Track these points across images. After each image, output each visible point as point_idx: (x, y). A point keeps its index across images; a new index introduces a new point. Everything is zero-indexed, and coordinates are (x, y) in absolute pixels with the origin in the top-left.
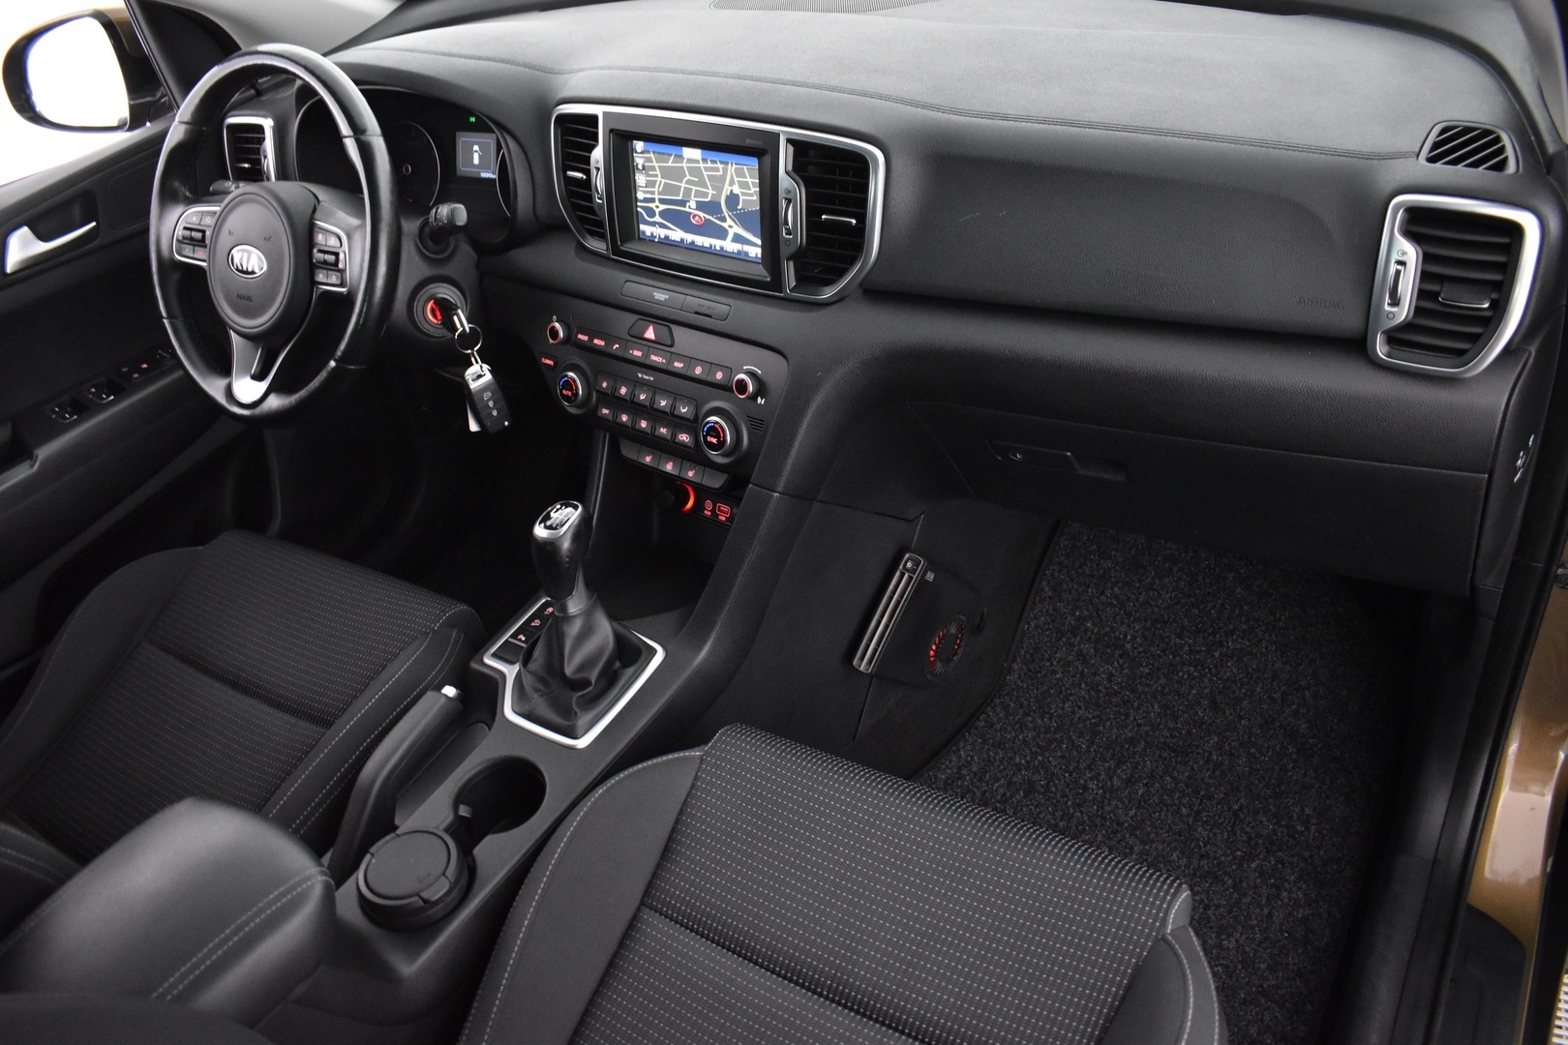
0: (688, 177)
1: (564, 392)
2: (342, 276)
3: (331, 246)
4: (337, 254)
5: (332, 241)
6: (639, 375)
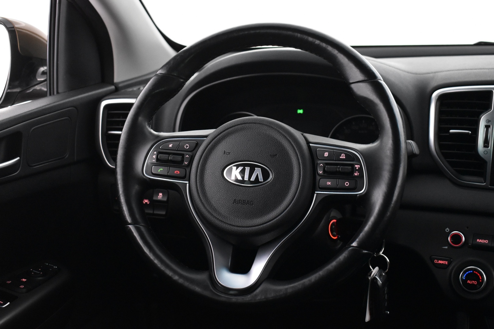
1: (469, 282)
2: (356, 181)
3: (342, 160)
4: (353, 166)
5: (343, 156)
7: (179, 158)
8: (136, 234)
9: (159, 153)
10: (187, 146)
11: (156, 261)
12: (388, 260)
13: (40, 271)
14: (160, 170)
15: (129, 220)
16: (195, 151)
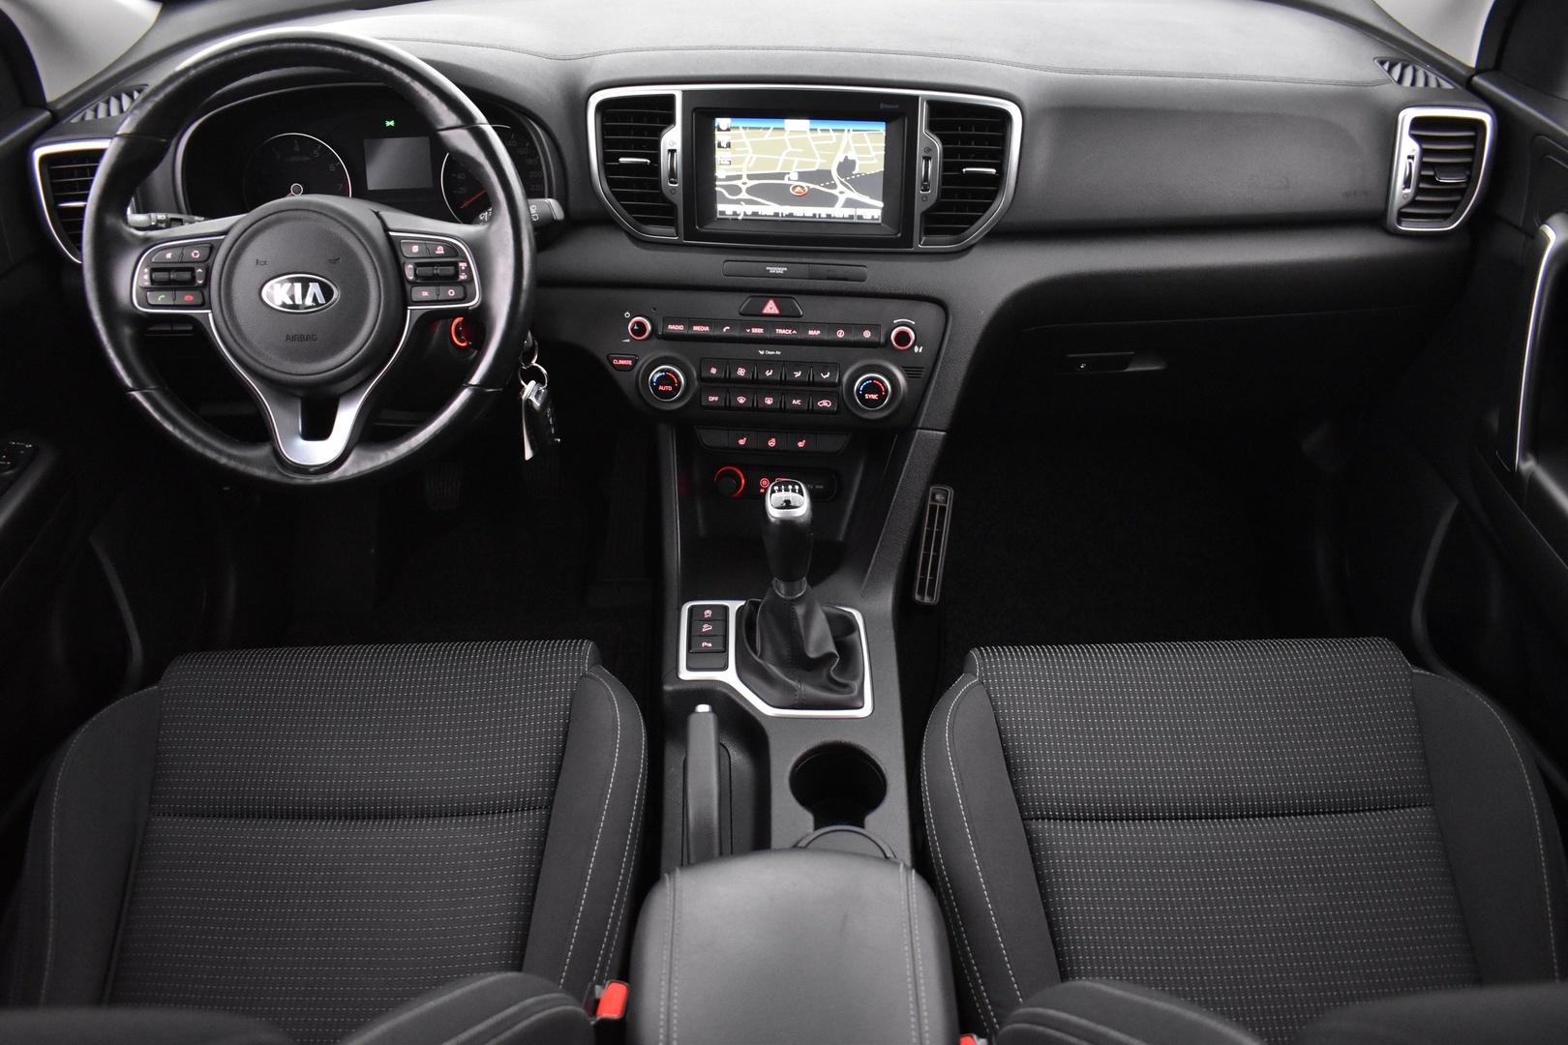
0: (790, 149)
1: (661, 388)
2: (465, 288)
3: (440, 256)
4: (455, 265)
5: (440, 250)
6: (762, 353)
7: (187, 276)
8: (147, 405)
9: (153, 270)
10: (196, 254)
11: (188, 441)
12: (544, 371)
13: (6, 460)
14: (161, 298)
15: (128, 382)
16: (210, 261)
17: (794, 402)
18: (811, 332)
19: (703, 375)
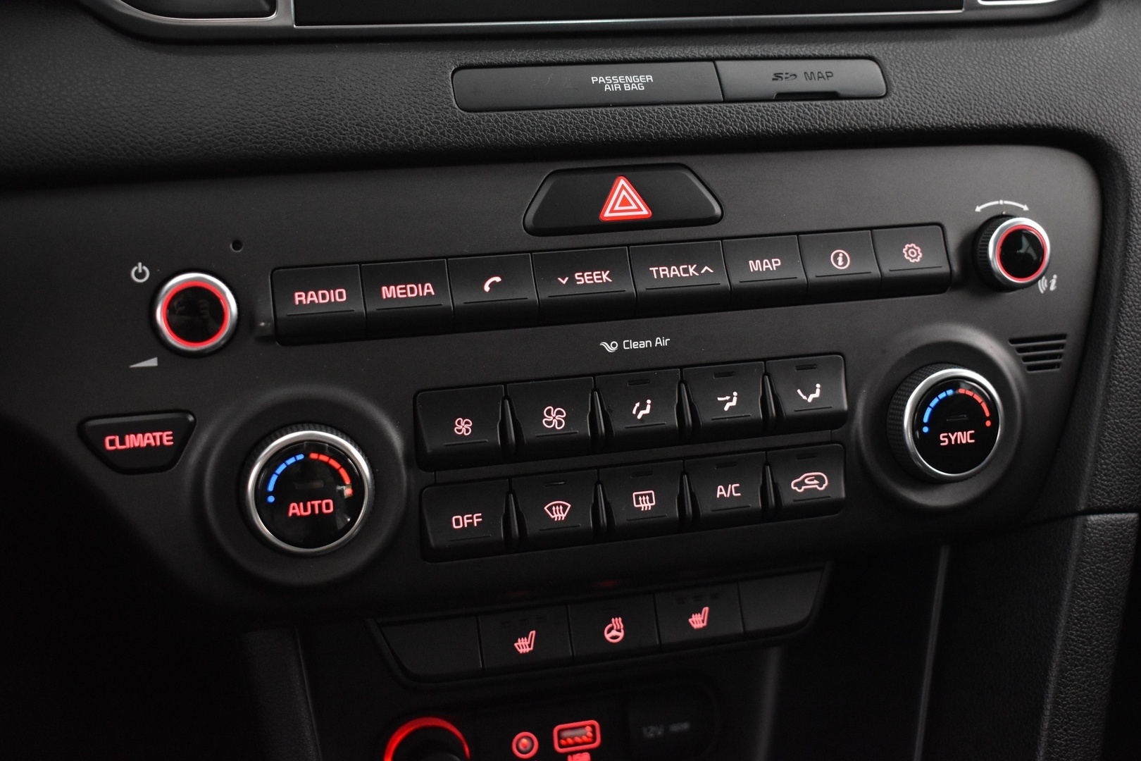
1: (295, 509)
6: (610, 348)
17: (721, 491)
18: (755, 266)
19: (433, 443)
